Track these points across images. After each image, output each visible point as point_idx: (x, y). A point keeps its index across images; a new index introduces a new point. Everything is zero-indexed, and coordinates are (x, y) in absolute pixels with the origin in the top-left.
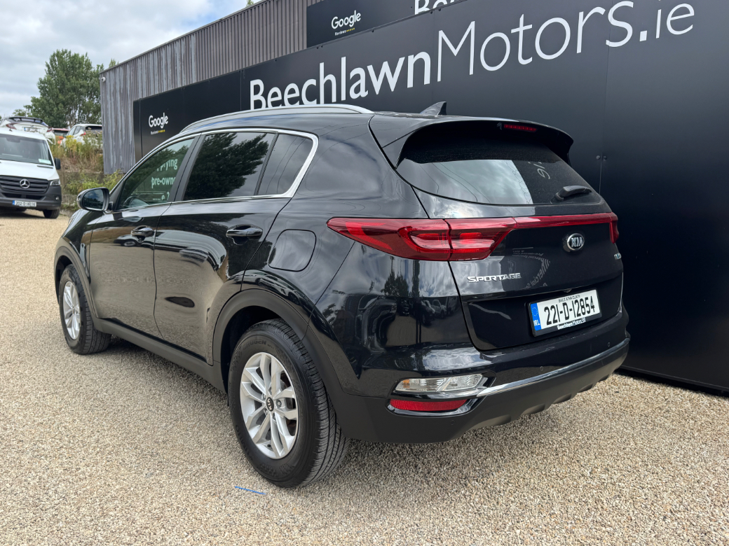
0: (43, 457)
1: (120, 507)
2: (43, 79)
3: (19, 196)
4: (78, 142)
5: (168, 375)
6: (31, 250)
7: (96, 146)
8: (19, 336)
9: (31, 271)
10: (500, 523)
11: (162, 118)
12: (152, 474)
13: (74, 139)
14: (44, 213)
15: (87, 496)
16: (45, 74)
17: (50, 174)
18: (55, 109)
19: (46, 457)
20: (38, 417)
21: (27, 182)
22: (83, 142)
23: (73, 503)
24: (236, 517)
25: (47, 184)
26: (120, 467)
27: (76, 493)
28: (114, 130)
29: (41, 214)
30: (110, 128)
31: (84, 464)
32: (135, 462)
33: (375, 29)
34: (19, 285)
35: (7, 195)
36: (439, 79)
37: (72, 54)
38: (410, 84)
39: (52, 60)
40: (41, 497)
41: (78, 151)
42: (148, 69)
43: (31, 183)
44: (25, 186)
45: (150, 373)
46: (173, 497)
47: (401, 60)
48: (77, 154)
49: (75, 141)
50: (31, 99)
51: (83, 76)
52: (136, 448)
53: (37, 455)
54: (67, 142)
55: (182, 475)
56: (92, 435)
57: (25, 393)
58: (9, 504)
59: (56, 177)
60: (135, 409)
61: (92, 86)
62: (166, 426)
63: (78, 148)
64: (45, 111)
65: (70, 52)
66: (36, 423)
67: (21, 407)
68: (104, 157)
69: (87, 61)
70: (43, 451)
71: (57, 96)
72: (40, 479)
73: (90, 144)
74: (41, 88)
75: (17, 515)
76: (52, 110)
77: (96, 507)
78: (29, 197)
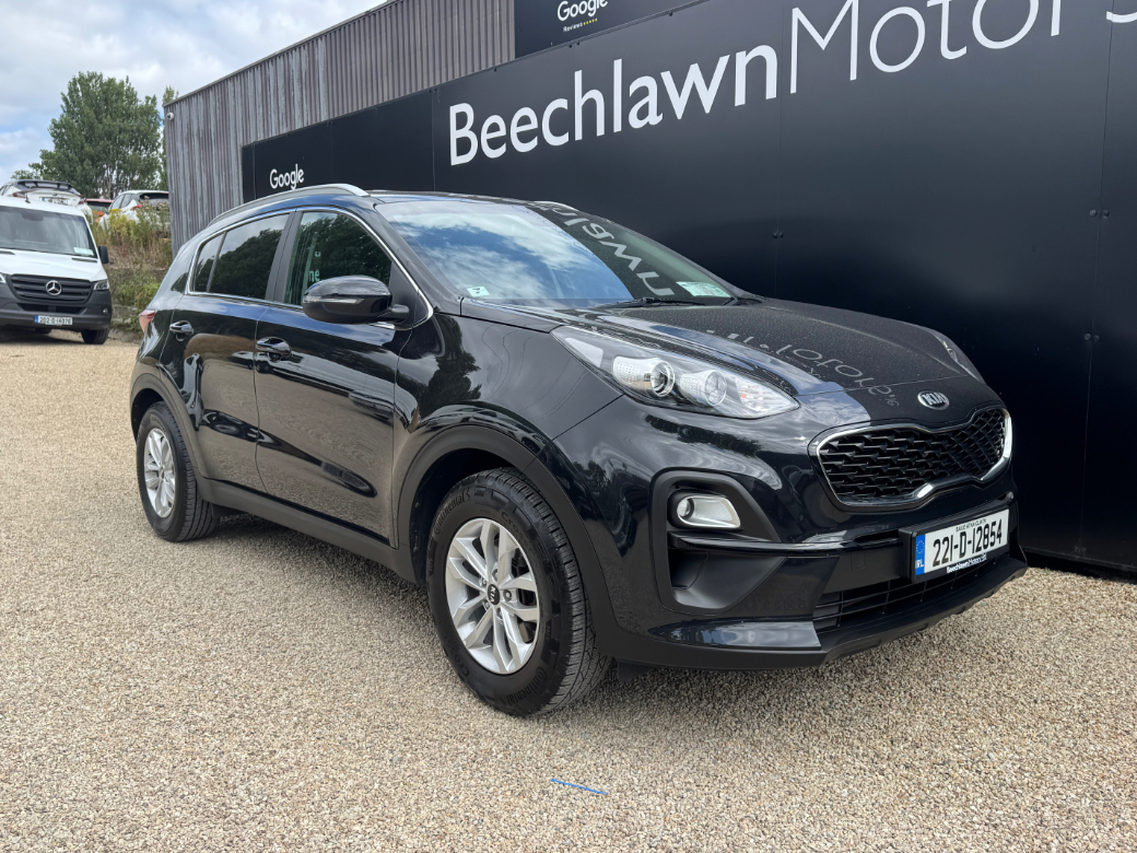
0: (206, 734)
1: (367, 817)
2: (58, 119)
3: (44, 309)
4: (128, 219)
5: (370, 592)
6: (74, 395)
7: (157, 226)
8: (99, 533)
9: (82, 429)
10: (1037, 842)
11: (293, 173)
12: (401, 760)
13: (122, 214)
14: (83, 336)
15: (305, 799)
16: (61, 112)
17: (94, 272)
18: (79, 168)
19: (212, 733)
20: (175, 665)
21: (57, 285)
22: (137, 219)
23: (285, 811)
24: (571, 831)
25: (89, 287)
26: (342, 748)
27: (283, 794)
28: (189, 198)
29: (77, 337)
30: (182, 196)
31: (279, 745)
32: (364, 740)
33: (675, 10)
34: (70, 451)
35: (25, 307)
36: (793, 90)
37: (105, 79)
38: (740, 99)
39: (73, 91)
40: (228, 801)
41: (129, 234)
42: (245, 97)
43: (64, 286)
44: (54, 291)
45: (337, 591)
46: (452, 798)
47: (723, 61)
48: (128, 239)
49: (124, 218)
50: (40, 153)
51: (123, 115)
52: (359, 716)
53: (196, 732)
54: (112, 219)
55: (452, 761)
56: (277, 695)
57: (142, 627)
58: (177, 814)
59: (103, 276)
60: (335, 649)
61: (138, 130)
62: (396, 677)
63: (129, 229)
64: (64, 172)
65: (101, 76)
66: (176, 676)
67: (141, 650)
68: (173, 243)
69: (129, 89)
70: (203, 723)
71: (82, 148)
72: (214, 771)
73: (148, 223)
74: (57, 136)
75: (197, 832)
76: (75, 170)
77: (325, 818)
78: (61, 310)
